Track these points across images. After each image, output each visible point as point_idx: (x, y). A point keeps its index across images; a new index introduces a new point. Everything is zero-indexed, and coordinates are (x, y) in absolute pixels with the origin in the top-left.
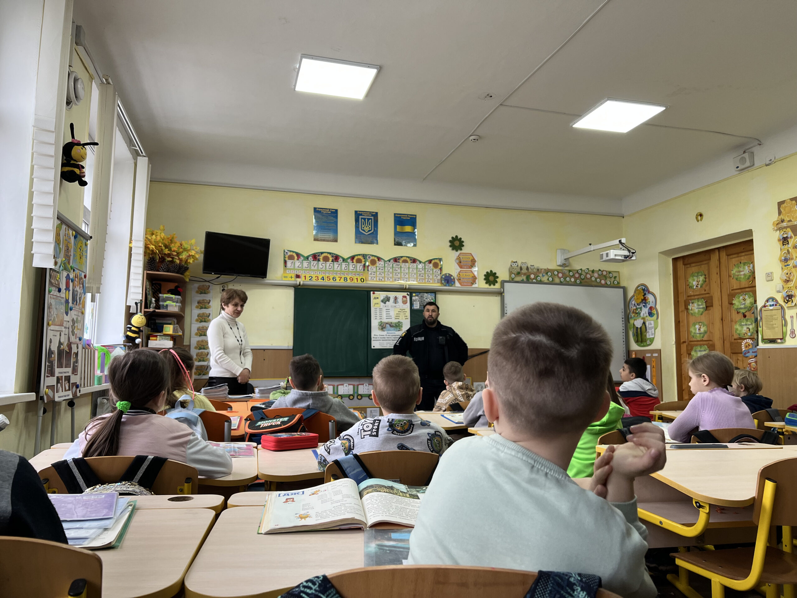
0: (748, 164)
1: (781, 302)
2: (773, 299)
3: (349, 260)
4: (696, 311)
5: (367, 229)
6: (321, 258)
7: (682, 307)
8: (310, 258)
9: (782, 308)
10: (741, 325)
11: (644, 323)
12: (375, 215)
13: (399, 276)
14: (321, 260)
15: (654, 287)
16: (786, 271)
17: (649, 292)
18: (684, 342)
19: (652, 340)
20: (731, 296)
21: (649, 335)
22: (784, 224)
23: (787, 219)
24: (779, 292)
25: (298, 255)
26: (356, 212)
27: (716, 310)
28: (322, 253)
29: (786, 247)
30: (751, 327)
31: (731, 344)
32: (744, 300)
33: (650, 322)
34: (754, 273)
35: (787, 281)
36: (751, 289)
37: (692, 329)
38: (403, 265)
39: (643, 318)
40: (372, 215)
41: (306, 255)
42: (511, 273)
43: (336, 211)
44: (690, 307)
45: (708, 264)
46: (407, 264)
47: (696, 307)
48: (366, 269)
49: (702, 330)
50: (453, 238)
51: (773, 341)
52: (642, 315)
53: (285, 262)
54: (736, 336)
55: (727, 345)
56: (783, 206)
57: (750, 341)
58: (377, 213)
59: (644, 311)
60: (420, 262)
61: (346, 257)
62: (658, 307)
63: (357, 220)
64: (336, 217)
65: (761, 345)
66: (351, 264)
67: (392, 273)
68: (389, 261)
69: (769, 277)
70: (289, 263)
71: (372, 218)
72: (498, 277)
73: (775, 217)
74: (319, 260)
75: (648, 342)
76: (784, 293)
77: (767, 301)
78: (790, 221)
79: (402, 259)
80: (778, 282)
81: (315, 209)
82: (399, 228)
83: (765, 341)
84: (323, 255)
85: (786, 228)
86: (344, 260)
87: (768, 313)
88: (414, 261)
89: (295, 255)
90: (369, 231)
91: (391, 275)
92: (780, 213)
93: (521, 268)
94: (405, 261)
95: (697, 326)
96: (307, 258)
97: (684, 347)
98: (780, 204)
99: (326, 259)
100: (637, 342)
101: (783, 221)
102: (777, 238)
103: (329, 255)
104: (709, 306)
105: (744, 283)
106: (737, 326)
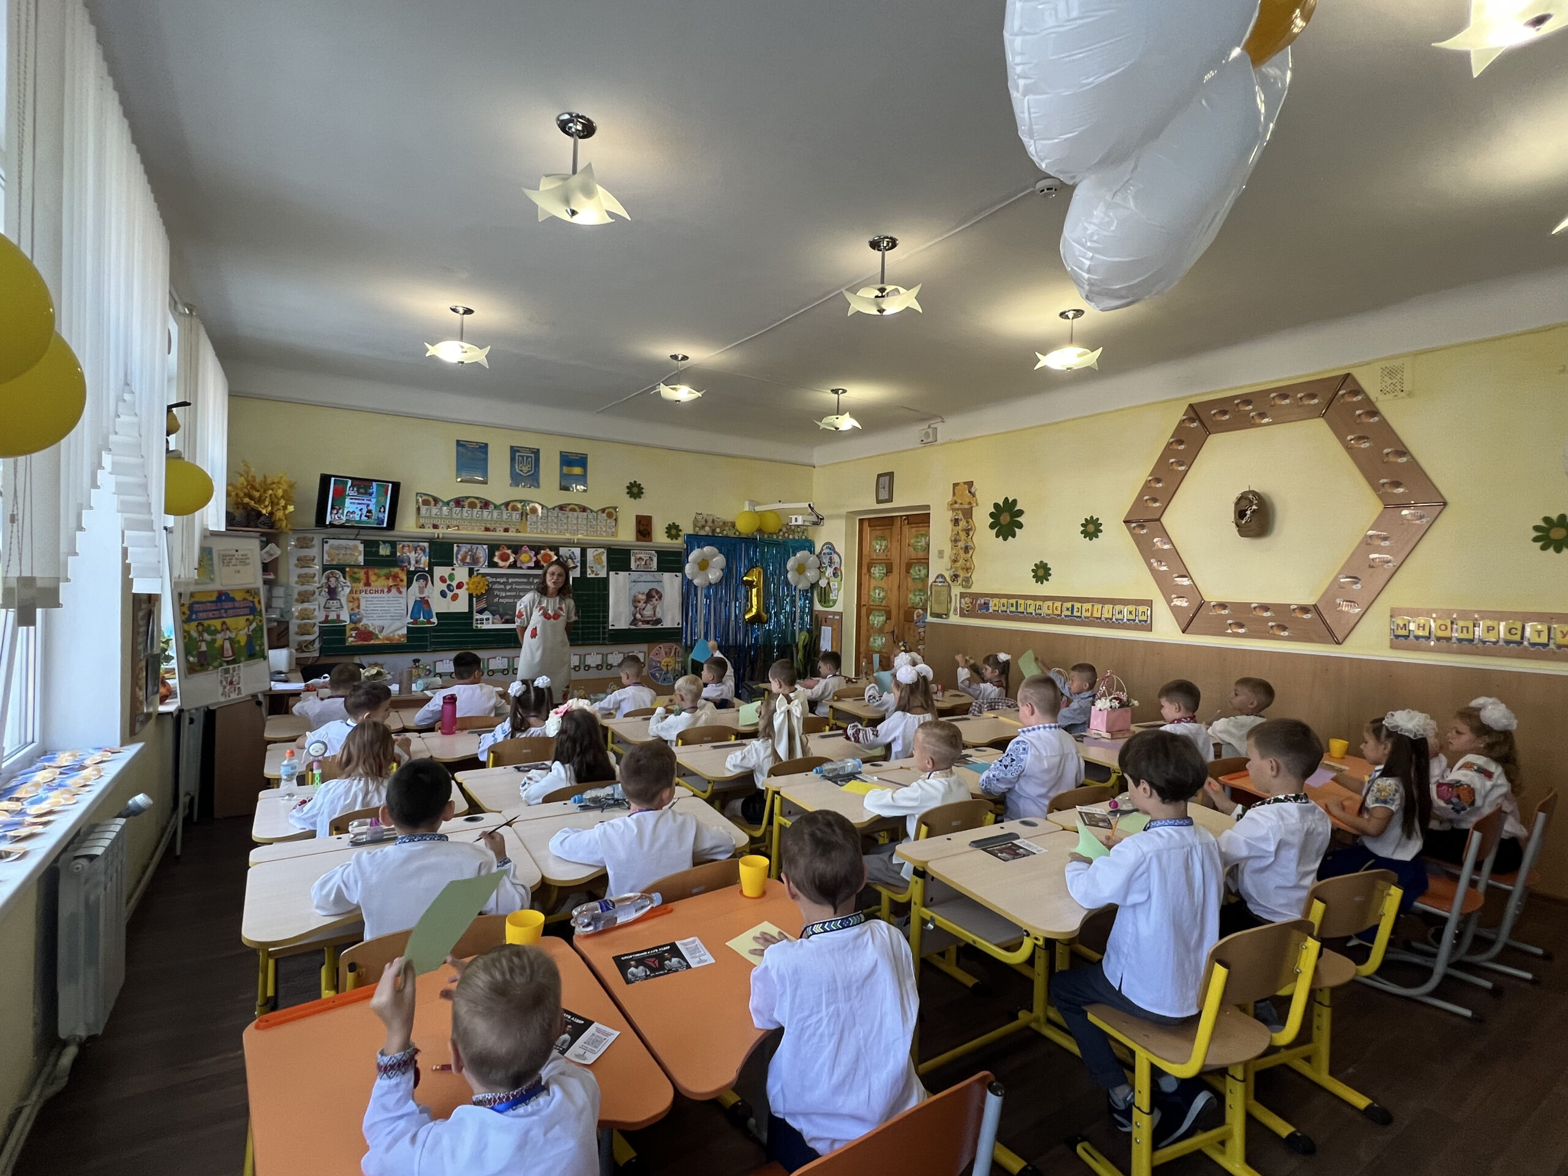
0: (931, 439)
1: (948, 579)
2: (942, 576)
3: (503, 507)
4: (877, 575)
5: (525, 469)
6: (466, 503)
7: (864, 570)
8: (451, 504)
9: (949, 585)
10: (915, 595)
11: (829, 583)
12: (537, 452)
13: (566, 527)
14: (466, 506)
15: (840, 548)
16: (954, 552)
17: (835, 552)
18: (864, 605)
19: (835, 602)
20: (909, 566)
21: (832, 597)
22: (957, 506)
23: (959, 501)
24: (947, 570)
25: (436, 500)
26: (512, 447)
27: (895, 576)
28: (467, 498)
29: (957, 528)
30: (923, 598)
31: (906, 612)
32: (920, 570)
33: (834, 584)
34: (928, 545)
35: (955, 561)
36: (925, 562)
37: (872, 593)
38: (570, 514)
39: (828, 579)
40: (533, 452)
41: (445, 500)
42: (695, 526)
43: (486, 445)
44: (872, 571)
45: (891, 529)
46: (575, 513)
47: (877, 571)
48: (524, 518)
49: (881, 595)
50: (631, 483)
51: (939, 616)
52: (827, 574)
53: (418, 509)
54: (910, 605)
55: (902, 612)
56: (957, 487)
57: (920, 611)
58: (538, 450)
59: (829, 572)
60: (592, 511)
61: (498, 502)
62: (843, 568)
63: (513, 459)
64: (486, 453)
65: (929, 619)
66: (505, 512)
67: (556, 524)
68: (554, 509)
69: (941, 554)
70: (423, 509)
71: (533, 455)
72: (681, 531)
73: (950, 498)
74: (463, 507)
75: (831, 603)
76: (951, 572)
77: (937, 577)
78: (961, 504)
79: (570, 507)
80: (946, 561)
81: (458, 441)
82: (565, 469)
83: (933, 615)
84: (469, 500)
85: (958, 509)
86: (496, 507)
87: (939, 589)
88: (584, 509)
89: (431, 500)
90: (528, 472)
91: (555, 526)
92: (954, 494)
93: (706, 521)
94: (573, 510)
95: (877, 591)
96: (447, 504)
97: (864, 610)
98: (955, 485)
99: (472, 506)
100: (820, 601)
101: (956, 502)
102: (949, 519)
103: (476, 501)
104: (889, 571)
105: (921, 555)
106: (911, 596)
